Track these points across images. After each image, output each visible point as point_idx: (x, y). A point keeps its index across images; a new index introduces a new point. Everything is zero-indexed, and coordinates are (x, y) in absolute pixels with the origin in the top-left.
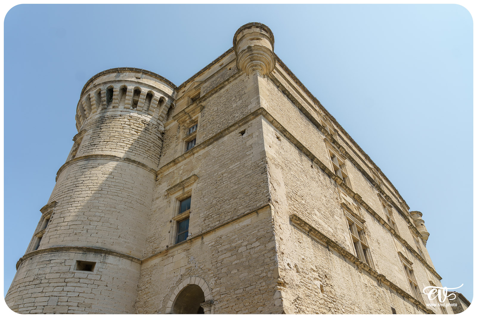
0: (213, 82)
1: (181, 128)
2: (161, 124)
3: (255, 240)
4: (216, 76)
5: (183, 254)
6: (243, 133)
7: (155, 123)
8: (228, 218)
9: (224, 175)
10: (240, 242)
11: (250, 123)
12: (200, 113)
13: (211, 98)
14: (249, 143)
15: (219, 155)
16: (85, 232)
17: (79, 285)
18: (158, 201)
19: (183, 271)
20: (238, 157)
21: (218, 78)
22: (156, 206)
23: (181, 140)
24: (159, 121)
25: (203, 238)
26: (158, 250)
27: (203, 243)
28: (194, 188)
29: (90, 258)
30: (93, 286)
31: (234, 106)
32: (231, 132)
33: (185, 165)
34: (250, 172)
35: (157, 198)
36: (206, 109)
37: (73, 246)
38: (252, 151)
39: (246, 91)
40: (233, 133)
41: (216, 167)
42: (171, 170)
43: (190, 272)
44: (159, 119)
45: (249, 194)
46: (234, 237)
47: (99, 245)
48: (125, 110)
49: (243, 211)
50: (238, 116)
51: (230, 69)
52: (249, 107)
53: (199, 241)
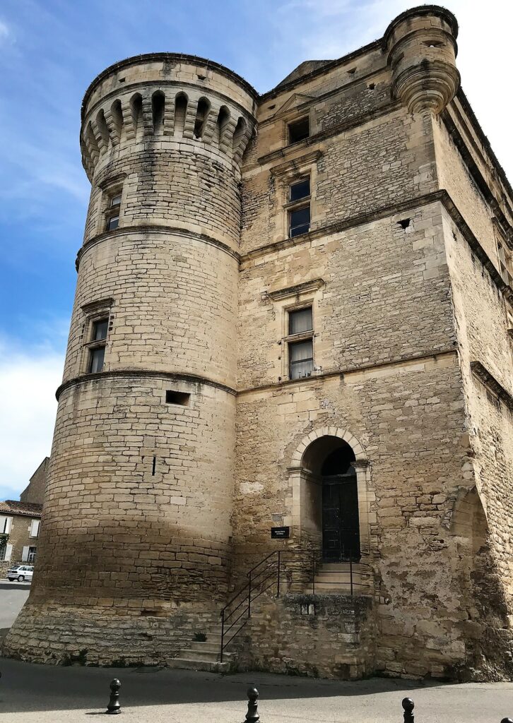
0: (336, 104)
1: (278, 184)
2: (238, 168)
3: (432, 394)
4: (342, 95)
5: (311, 394)
6: (405, 224)
7: (231, 168)
8: (384, 356)
9: (374, 289)
10: (407, 392)
11: (418, 209)
12: (314, 165)
13: (334, 139)
14: (418, 245)
15: (363, 252)
16: (168, 350)
17: (176, 422)
18: (249, 306)
19: (314, 417)
20: (398, 264)
21: (346, 99)
22: (247, 313)
23: (280, 208)
24: (234, 164)
25: (342, 378)
26: (263, 382)
27: (343, 384)
28: (317, 297)
29: (182, 387)
30: (192, 425)
31: (386, 168)
32: (383, 217)
33: (296, 255)
34: (420, 294)
35: (248, 301)
36: (326, 159)
37: (157, 370)
38: (423, 260)
39: (409, 146)
40: (386, 221)
41: (357, 272)
42: (267, 258)
43: (325, 419)
44: (234, 159)
45: (419, 327)
46: (396, 385)
47: (190, 370)
48: (185, 140)
49: (410, 350)
50: (394, 191)
51: (372, 87)
52: (416, 180)
53: (337, 380)
